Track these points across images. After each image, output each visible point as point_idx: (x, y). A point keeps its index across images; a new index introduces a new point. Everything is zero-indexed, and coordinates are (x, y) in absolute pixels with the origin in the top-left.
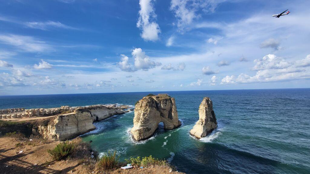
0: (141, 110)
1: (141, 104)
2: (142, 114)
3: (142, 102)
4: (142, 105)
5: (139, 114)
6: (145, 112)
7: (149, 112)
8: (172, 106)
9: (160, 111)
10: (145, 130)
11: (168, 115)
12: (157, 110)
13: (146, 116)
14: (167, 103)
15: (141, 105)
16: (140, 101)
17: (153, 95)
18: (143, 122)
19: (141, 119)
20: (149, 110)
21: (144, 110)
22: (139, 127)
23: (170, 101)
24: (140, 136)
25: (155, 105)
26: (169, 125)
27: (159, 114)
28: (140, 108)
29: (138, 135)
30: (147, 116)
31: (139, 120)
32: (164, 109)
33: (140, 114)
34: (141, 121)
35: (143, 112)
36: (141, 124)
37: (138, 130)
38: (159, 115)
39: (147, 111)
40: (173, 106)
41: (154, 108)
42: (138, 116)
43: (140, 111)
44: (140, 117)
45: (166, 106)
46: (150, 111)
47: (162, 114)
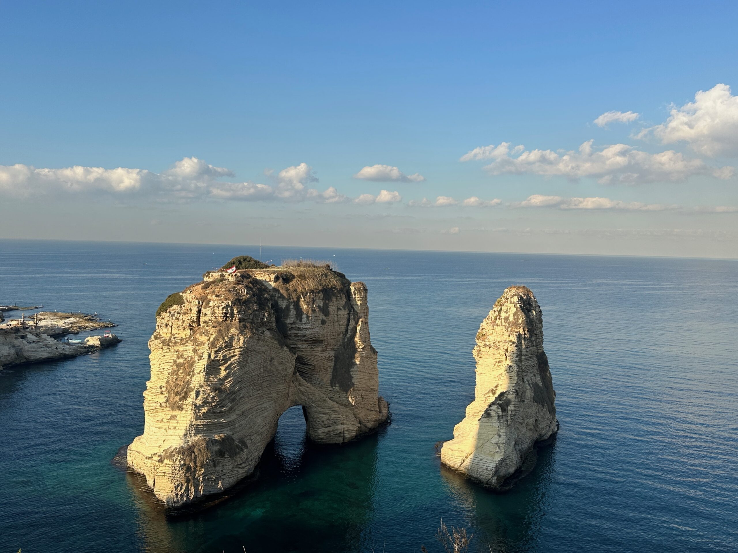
0: (195, 341)
1: (195, 310)
2: (201, 365)
3: (203, 301)
4: (198, 318)
5: (179, 365)
6: (216, 353)
7: (237, 352)
8: (352, 323)
9: (293, 350)
10: (216, 448)
11: (330, 370)
12: (282, 344)
13: (223, 373)
14: (332, 309)
15: (194, 314)
16: (187, 296)
17: (257, 265)
18: (204, 410)
19: (198, 393)
20: (240, 342)
21: (213, 345)
22: (182, 433)
23: (343, 302)
24: (188, 481)
25: (273, 319)
26: (336, 422)
27: (291, 365)
28: (188, 332)
29: (180, 476)
30: (227, 377)
31: (185, 398)
32: (315, 341)
33: (191, 364)
34: (198, 402)
35: (206, 356)
36: (198, 418)
37: (182, 451)
38: (290, 371)
39: (229, 345)
40: (357, 323)
41: (267, 333)
42: (174, 373)
43: (188, 349)
44: (188, 383)
45: (323, 322)
46: (246, 352)
47: (300, 360)
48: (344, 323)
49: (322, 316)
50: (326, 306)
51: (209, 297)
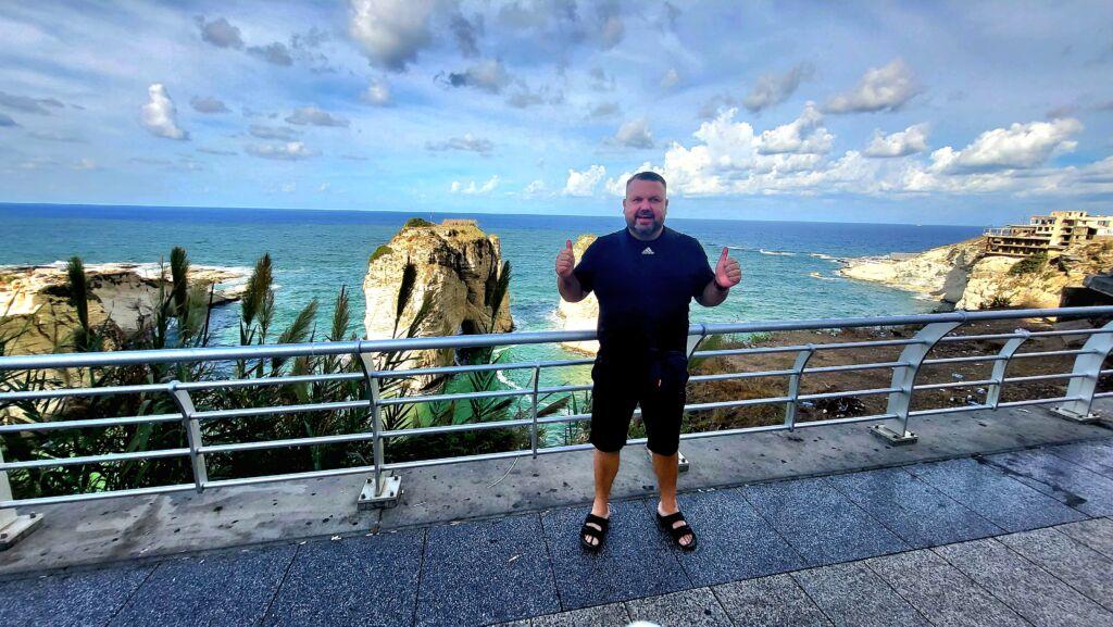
7: (440, 285)
8: (494, 263)
9: (467, 283)
11: (484, 296)
12: (461, 279)
14: (484, 254)
21: (425, 281)
23: (488, 248)
25: (455, 263)
27: (465, 294)
32: (477, 277)
38: (465, 297)
39: (435, 282)
40: (497, 263)
41: (453, 271)
45: (480, 263)
47: (470, 291)
48: (489, 263)
49: (479, 259)
50: (480, 251)
51: (415, 247)
